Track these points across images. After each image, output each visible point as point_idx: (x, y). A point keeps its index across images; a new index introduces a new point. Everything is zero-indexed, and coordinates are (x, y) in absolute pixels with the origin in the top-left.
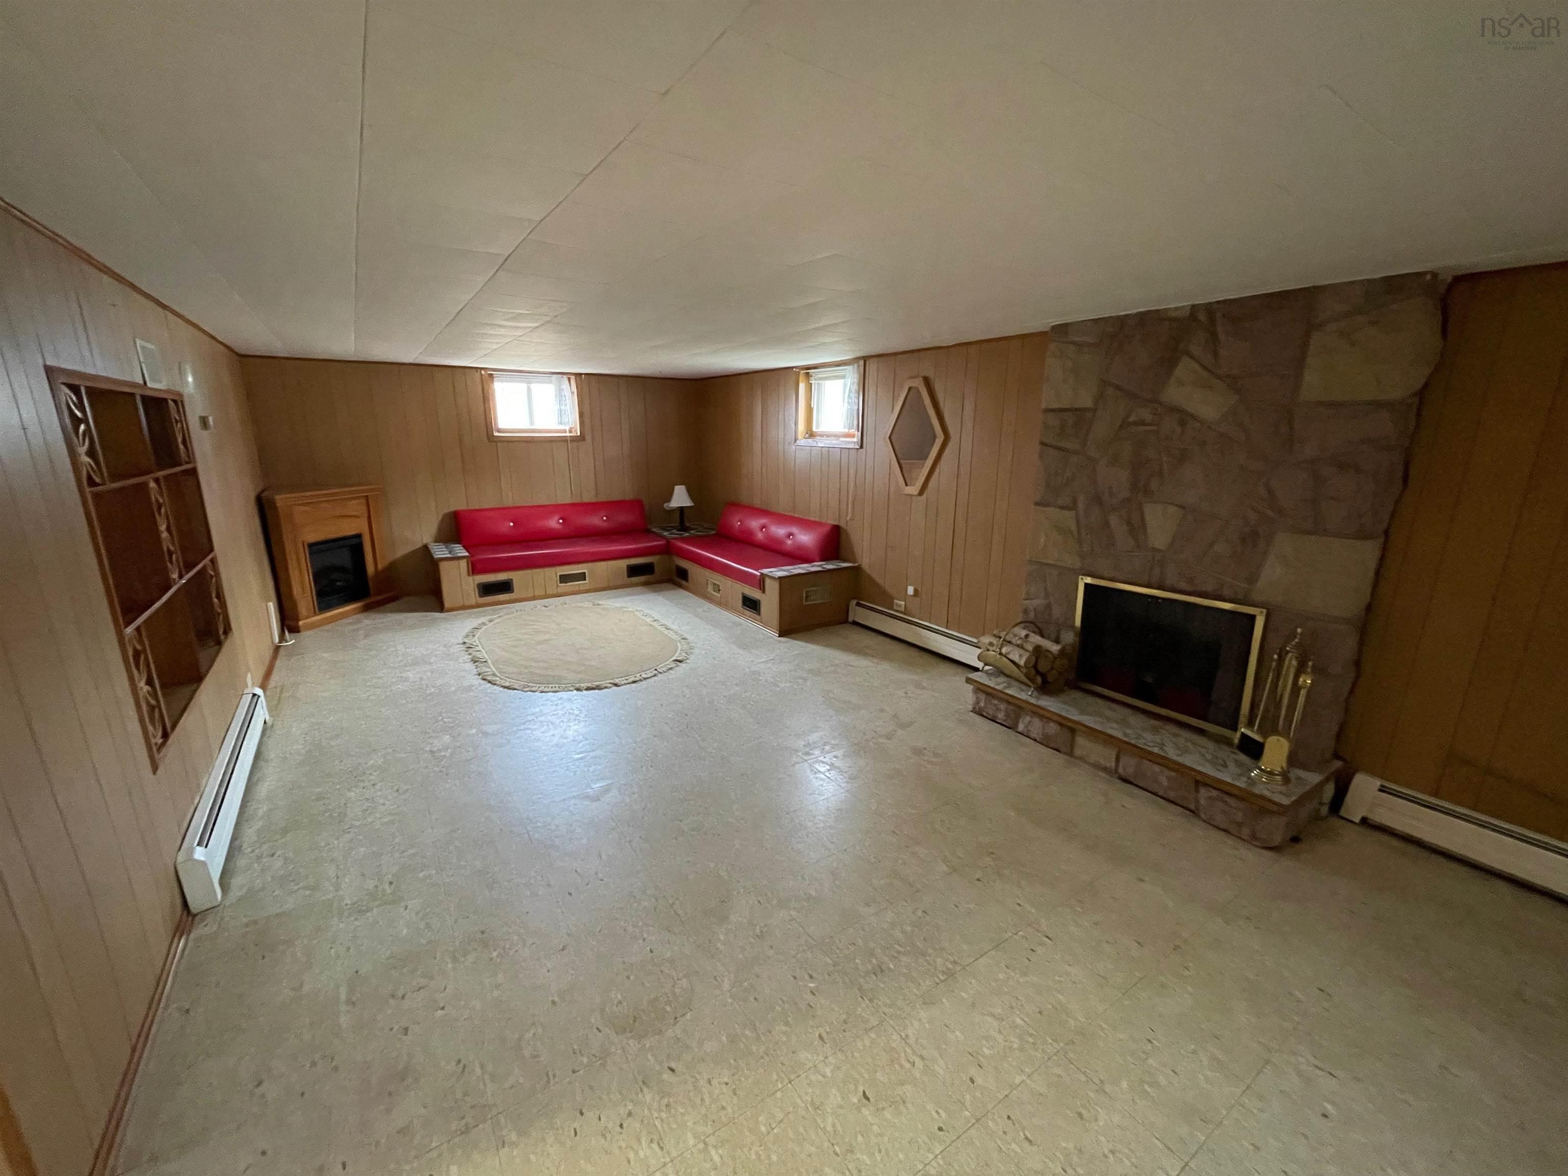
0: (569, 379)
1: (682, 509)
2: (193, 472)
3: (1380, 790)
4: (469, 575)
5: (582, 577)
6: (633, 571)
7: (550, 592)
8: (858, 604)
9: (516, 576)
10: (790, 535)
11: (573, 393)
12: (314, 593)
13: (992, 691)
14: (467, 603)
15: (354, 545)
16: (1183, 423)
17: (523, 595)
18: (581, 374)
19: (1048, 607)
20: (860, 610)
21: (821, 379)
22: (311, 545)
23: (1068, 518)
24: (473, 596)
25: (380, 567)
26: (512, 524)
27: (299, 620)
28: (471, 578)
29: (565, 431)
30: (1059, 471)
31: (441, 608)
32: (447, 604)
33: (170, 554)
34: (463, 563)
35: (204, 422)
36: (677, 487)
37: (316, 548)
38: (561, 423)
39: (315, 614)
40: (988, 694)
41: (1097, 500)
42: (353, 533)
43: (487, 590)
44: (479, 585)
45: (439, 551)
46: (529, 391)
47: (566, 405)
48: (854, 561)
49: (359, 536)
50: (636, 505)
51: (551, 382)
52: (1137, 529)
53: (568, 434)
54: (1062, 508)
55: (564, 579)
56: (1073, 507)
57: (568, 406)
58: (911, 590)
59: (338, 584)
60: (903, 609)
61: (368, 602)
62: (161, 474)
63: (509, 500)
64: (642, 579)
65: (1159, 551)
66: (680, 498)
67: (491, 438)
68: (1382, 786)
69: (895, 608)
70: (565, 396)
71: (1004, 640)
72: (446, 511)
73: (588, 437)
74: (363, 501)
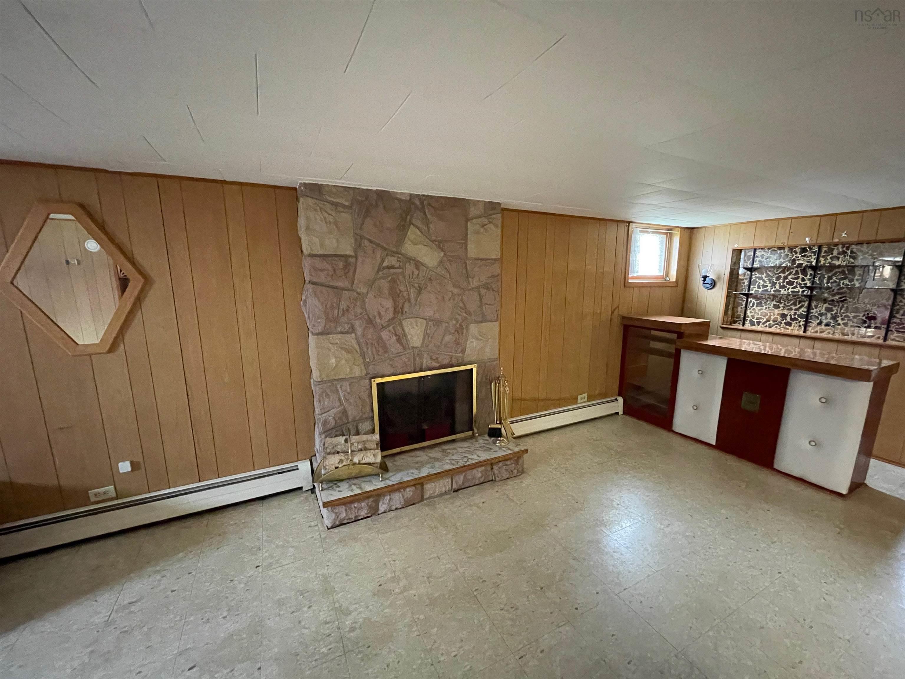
13: (352, 498)
16: (417, 268)
19: (345, 412)
23: (350, 340)
30: (335, 305)
40: (345, 504)
41: (370, 322)
52: (401, 338)
54: (341, 333)
56: (352, 330)
58: (125, 467)
60: (114, 495)
65: (417, 347)
69: (93, 499)
71: (352, 451)
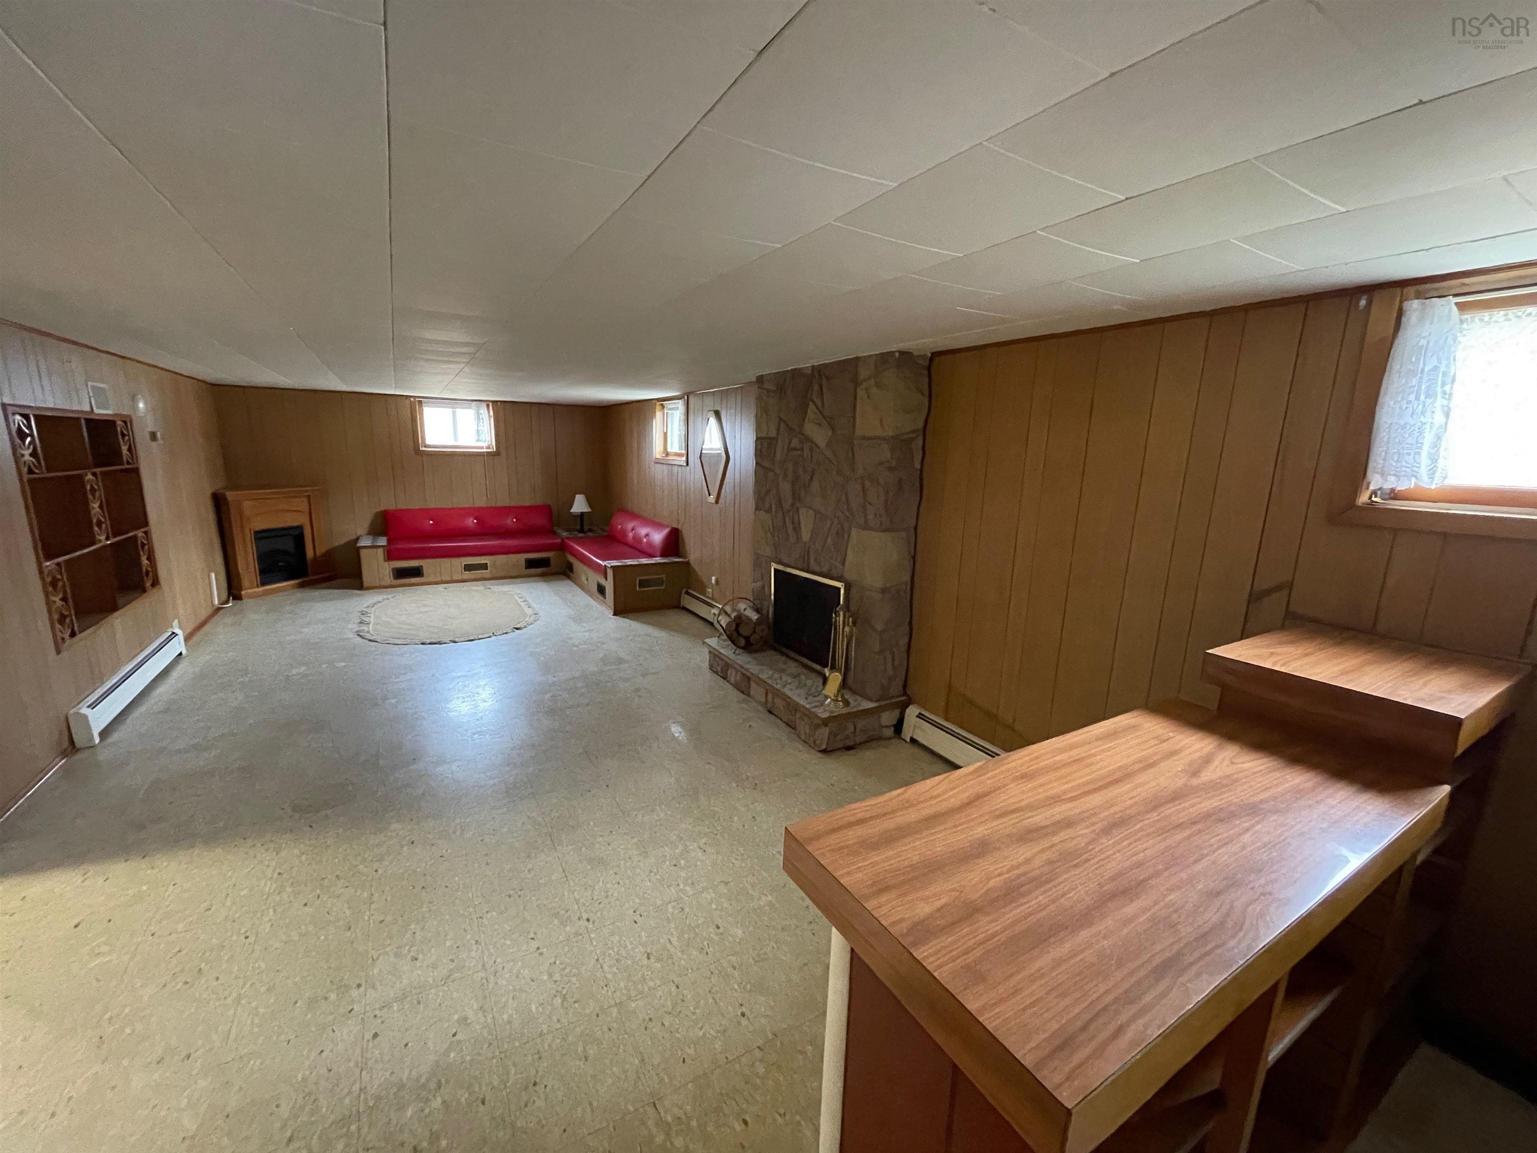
0: (488, 406)
1: (582, 514)
2: (136, 471)
3: (918, 716)
4: (385, 561)
5: (484, 567)
6: (530, 564)
7: (455, 578)
8: (687, 593)
9: (426, 564)
10: (647, 535)
11: (490, 416)
12: (257, 571)
13: (714, 651)
14: (383, 583)
15: (297, 535)
16: (811, 449)
17: (432, 579)
18: (497, 401)
19: (763, 587)
20: (686, 596)
21: (671, 409)
22: (256, 533)
23: (768, 520)
24: (388, 579)
25: (318, 553)
26: (431, 522)
27: (241, 590)
28: (386, 564)
29: (482, 448)
30: (764, 484)
31: (360, 587)
32: (365, 584)
33: (99, 524)
34: (380, 552)
35: (153, 436)
36: (577, 496)
37: (261, 536)
38: (478, 440)
39: (258, 586)
41: (780, 505)
42: (295, 524)
43: (401, 574)
44: (393, 569)
45: (365, 542)
46: (454, 414)
47: (483, 426)
48: (685, 557)
49: (300, 528)
50: (544, 510)
51: (471, 408)
52: (796, 528)
53: (485, 450)
54: (766, 512)
55: (468, 568)
56: (770, 510)
57: (486, 427)
58: (714, 580)
59: (280, 564)
60: (710, 596)
61: (304, 579)
62: (98, 470)
63: (433, 502)
64: (540, 570)
65: (806, 543)
66: (580, 505)
67: (418, 452)
68: (920, 714)
69: (705, 594)
70: (483, 418)
72: (378, 510)
73: (504, 454)
74: (306, 500)
